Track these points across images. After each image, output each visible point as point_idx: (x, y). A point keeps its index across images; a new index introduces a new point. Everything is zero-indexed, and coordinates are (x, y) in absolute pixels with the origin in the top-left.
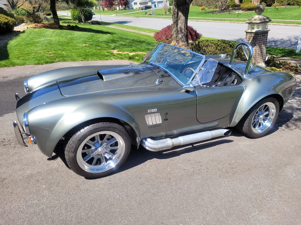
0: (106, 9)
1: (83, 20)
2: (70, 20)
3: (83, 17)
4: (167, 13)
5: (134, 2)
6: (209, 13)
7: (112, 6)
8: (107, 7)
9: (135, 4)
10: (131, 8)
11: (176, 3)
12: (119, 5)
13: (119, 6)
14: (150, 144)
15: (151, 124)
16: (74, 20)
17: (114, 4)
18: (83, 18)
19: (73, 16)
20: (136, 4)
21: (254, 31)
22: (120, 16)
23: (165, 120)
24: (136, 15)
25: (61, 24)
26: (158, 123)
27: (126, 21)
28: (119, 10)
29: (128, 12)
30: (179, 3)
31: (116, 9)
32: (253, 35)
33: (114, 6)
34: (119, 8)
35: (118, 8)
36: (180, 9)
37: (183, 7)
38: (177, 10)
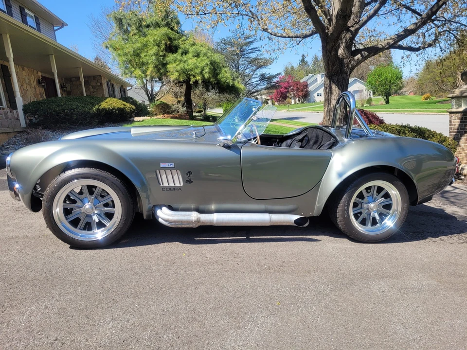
0: (276, 103)
4: (365, 105)
5: (318, 92)
6: (435, 103)
7: (285, 100)
8: (278, 101)
9: (318, 96)
10: (312, 100)
11: (327, 73)
12: (294, 97)
13: (295, 99)
14: (164, 215)
15: (166, 184)
17: (288, 97)
20: (320, 95)
21: (461, 109)
22: (292, 111)
23: (188, 181)
24: (317, 109)
25: (194, 114)
26: (178, 184)
27: (298, 116)
28: (295, 104)
29: (306, 106)
30: (331, 71)
31: (290, 103)
32: (459, 115)
33: (288, 99)
34: (295, 102)
35: (293, 102)
36: (333, 80)
37: (337, 77)
38: (330, 82)
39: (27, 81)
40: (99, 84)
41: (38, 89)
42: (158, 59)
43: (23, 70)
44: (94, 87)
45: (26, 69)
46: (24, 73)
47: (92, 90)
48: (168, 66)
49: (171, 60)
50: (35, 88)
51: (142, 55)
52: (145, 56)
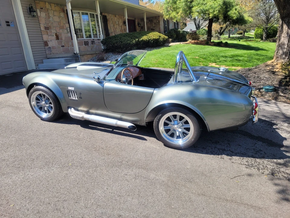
1: (264, 38)
2: (253, 38)
3: (265, 34)
16: (256, 38)
18: (265, 36)
19: (256, 34)
23: (80, 98)
37: (288, 18)
38: (282, 22)
39: (117, 23)
40: (158, 21)
41: (123, 27)
42: (186, 5)
43: (115, 16)
44: (155, 24)
45: (117, 16)
46: (116, 18)
47: (154, 25)
48: (193, 9)
49: (195, 5)
50: (121, 27)
51: (177, 3)
52: (179, 3)
